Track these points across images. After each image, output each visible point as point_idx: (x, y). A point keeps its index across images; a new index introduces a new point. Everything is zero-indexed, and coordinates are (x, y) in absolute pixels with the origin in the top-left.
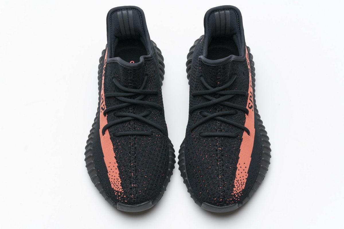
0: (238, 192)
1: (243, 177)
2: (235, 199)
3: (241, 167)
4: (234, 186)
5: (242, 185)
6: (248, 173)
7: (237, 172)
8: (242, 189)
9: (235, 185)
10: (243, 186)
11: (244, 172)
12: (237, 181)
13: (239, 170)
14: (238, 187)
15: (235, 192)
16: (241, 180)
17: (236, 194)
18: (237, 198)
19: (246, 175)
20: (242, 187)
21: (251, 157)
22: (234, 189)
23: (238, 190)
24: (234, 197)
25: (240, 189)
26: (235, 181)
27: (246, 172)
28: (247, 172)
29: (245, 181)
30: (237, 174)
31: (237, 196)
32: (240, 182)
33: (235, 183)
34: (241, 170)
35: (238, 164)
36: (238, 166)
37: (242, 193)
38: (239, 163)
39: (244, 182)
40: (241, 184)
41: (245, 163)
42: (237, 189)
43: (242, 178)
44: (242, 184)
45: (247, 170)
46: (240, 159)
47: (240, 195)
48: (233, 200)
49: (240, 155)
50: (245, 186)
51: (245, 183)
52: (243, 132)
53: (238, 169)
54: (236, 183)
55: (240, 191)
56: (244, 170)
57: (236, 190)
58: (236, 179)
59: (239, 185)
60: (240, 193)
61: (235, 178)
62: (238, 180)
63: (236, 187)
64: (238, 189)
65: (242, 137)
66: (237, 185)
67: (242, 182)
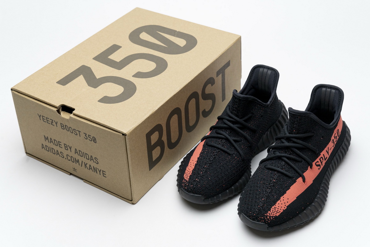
0: (271, 215)
1: (281, 207)
2: (266, 220)
3: (283, 200)
4: (270, 210)
5: (277, 213)
6: (287, 207)
7: (279, 202)
8: (276, 215)
9: (272, 209)
10: (277, 214)
11: (284, 204)
12: (275, 207)
13: (281, 201)
14: (273, 212)
15: (268, 214)
16: (278, 209)
17: (269, 216)
18: (268, 219)
19: (285, 208)
20: (276, 214)
21: (297, 198)
22: (269, 212)
23: (272, 214)
24: (266, 218)
25: (274, 214)
26: (273, 207)
27: (285, 206)
28: (286, 206)
29: (282, 211)
30: (277, 203)
31: (268, 218)
32: (276, 209)
33: (272, 208)
34: (282, 202)
35: (282, 197)
36: (282, 198)
37: (274, 218)
38: (283, 196)
39: (280, 211)
40: (277, 211)
41: (288, 199)
42: (271, 213)
43: (280, 208)
44: (278, 212)
45: (287, 204)
46: (286, 194)
47: (272, 219)
48: (264, 219)
49: (287, 192)
50: (280, 215)
51: (280, 213)
52: (299, 177)
53: (280, 200)
54: (273, 209)
55: (273, 216)
56: (285, 203)
57: (270, 213)
58: (274, 206)
59: (275, 211)
60: (273, 218)
61: (274, 205)
62: (276, 208)
63: (271, 211)
64: (272, 213)
65: (296, 180)
66: (273, 210)
67: (278, 210)
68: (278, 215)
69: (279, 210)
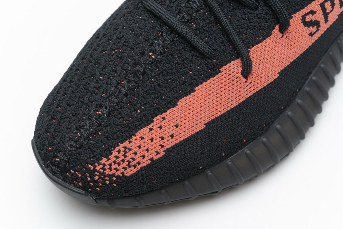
0: (107, 172)
1: (148, 150)
2: (90, 182)
3: (161, 128)
4: (107, 153)
5: (130, 166)
6: (167, 151)
7: (144, 131)
8: (123, 173)
9: (115, 153)
10: (128, 170)
11: (158, 141)
12: (125, 148)
13: (151, 130)
14: (115, 162)
15: (98, 168)
16: (135, 153)
17: (98, 172)
18: (96, 182)
19: (158, 153)
20: (125, 169)
22: (104, 160)
23: (110, 169)
24: (90, 177)
25: (117, 170)
26: (121, 147)
27: (162, 146)
28: (165, 148)
29: (145, 162)
30: (139, 134)
31: (97, 178)
32: (130, 155)
33: (117, 149)
34: (156, 133)
35: (159, 117)
36: (157, 120)
37: (115, 182)
38: (164, 115)
39: (139, 163)
40: (129, 162)
41: (177, 126)
42: (110, 165)
43: (141, 152)
44: (133, 164)
45: (169, 143)
46: (175, 108)
47: (108, 182)
48: (83, 179)
49: (182, 102)
50: (137, 173)
51: (139, 167)
52: (234, 60)
53: (150, 126)
54: (119, 152)
55: (113, 175)
56: (162, 138)
57: (104, 165)
58: (126, 144)
59: (123, 161)
60: (110, 180)
61: (125, 140)
62: (130, 150)
63: (112, 158)
64: (113, 167)
65: (222, 66)
66: (117, 157)
67: (133, 159)
68: (129, 172)
69: (138, 158)
